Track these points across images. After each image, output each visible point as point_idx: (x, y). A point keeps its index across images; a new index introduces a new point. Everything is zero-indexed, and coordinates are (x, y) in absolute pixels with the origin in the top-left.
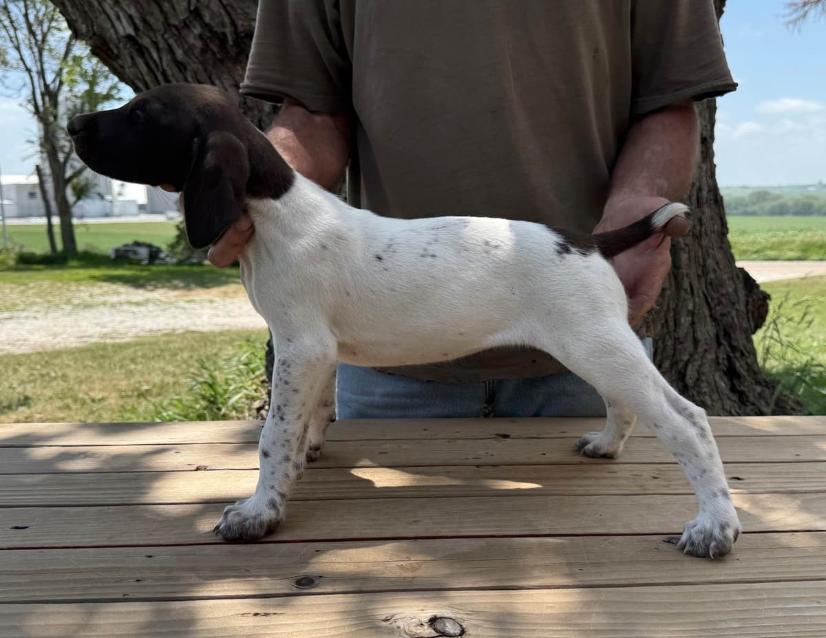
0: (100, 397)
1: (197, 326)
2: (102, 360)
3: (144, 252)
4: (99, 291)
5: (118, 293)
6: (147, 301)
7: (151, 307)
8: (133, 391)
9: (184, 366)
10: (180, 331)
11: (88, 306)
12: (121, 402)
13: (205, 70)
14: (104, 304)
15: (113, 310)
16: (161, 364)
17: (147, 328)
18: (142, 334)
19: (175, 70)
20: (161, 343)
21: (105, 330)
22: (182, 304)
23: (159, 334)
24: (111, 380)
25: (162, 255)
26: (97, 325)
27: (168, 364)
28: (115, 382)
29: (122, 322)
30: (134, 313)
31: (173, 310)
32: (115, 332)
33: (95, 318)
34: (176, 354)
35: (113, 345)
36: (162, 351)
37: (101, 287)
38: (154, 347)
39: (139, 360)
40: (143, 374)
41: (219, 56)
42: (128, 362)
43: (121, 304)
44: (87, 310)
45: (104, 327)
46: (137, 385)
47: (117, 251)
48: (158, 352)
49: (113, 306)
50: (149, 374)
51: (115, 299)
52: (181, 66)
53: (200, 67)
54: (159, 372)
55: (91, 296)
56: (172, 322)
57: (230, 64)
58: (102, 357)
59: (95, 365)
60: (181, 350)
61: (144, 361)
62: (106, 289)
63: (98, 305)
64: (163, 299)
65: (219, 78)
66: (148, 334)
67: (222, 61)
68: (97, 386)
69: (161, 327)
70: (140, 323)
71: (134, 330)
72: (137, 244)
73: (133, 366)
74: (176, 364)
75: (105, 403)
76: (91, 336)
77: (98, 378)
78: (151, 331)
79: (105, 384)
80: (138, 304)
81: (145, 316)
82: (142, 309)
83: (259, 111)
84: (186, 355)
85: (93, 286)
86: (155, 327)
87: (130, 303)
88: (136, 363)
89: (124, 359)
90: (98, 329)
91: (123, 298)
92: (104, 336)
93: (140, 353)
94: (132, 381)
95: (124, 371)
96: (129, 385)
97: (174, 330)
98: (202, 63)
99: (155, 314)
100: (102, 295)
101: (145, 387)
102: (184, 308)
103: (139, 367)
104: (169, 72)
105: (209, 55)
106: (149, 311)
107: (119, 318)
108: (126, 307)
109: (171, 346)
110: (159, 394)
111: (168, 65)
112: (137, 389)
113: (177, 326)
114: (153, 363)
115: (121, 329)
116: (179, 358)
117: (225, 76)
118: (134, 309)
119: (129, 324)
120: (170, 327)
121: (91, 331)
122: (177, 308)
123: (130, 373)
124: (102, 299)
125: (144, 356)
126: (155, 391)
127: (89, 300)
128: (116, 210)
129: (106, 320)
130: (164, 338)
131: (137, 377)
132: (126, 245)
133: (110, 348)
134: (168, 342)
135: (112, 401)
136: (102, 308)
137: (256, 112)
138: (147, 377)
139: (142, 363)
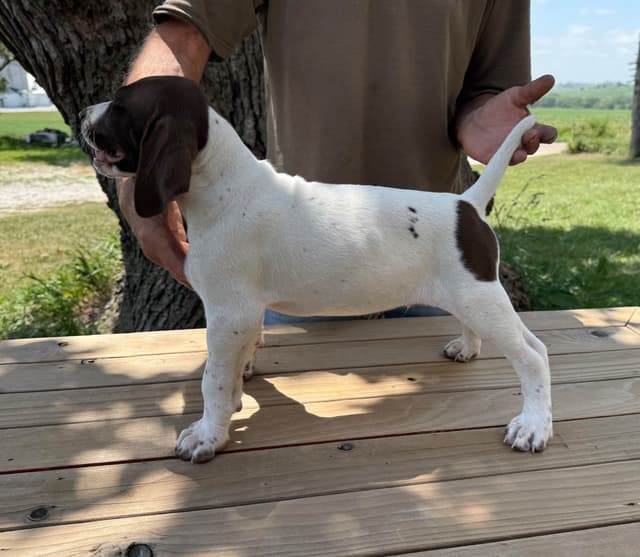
0: (6, 264)
1: (93, 197)
2: (11, 232)
3: (53, 137)
4: (17, 170)
5: (32, 171)
6: (55, 177)
7: (58, 183)
8: (33, 258)
9: (76, 236)
10: (80, 202)
11: (8, 183)
12: (24, 268)
13: (49, 18)
14: (21, 180)
15: (29, 186)
16: (59, 234)
17: (55, 200)
18: (49, 205)
19: (24, 18)
20: (61, 215)
21: (21, 203)
22: (82, 179)
23: (64, 205)
24: (16, 249)
25: (68, 140)
26: (15, 198)
27: (63, 234)
28: (20, 251)
29: (35, 195)
30: (44, 188)
31: (75, 185)
32: (29, 203)
33: (13, 192)
34: (70, 226)
35: (24, 217)
36: (60, 223)
37: (18, 167)
38: (55, 219)
39: (42, 231)
40: (43, 244)
41: (59, 8)
42: (32, 233)
43: (34, 180)
44: (6, 186)
45: (20, 200)
46: (37, 253)
47: (32, 136)
48: (57, 224)
49: (28, 182)
50: (48, 243)
51: (29, 176)
52: (29, 15)
53: (44, 15)
54: (54, 242)
55: (10, 174)
56: (73, 194)
57: (69, 15)
58: (13, 229)
59: (5, 235)
60: (76, 221)
61: (45, 232)
62: (22, 168)
63: (15, 181)
64: (69, 176)
65: (62, 25)
66: (55, 205)
67: (62, 12)
68: (5, 255)
69: (66, 199)
70: (49, 196)
71: (44, 202)
72: (48, 131)
73: (35, 237)
74: (70, 234)
75: (11, 269)
76: (9, 208)
77: (7, 248)
78: (57, 202)
79: (11, 252)
80: (47, 180)
81: (52, 191)
82: (51, 184)
83: (96, 53)
84: (79, 226)
85: (11, 165)
86: (61, 199)
87: (41, 179)
88: (38, 234)
89: (30, 229)
90: (15, 202)
91: (36, 175)
92: (20, 207)
93: (42, 225)
94: (34, 249)
95: (28, 241)
96: (30, 253)
97: (75, 201)
98: (46, 12)
99: (60, 188)
100: (19, 173)
101: (43, 255)
102: (83, 183)
103: (41, 237)
104: (19, 20)
105: (51, 6)
106: (57, 186)
107: (32, 191)
108: (38, 183)
109: (68, 218)
110: (53, 261)
111: (18, 14)
112: (36, 257)
113: (78, 198)
114: (52, 233)
115: (34, 200)
116: (73, 228)
117: (66, 24)
118: (45, 184)
119: (39, 197)
120: (73, 199)
121: (10, 203)
122: (78, 182)
123: (32, 242)
124: (19, 176)
125: (45, 228)
126: (51, 257)
127: (8, 178)
128: (32, 102)
129: (21, 193)
130: (64, 211)
131: (38, 246)
132: (39, 132)
133: (20, 220)
134: (65, 215)
135: (16, 268)
136: (19, 184)
137: (93, 54)
138: (46, 246)
139: (43, 234)
